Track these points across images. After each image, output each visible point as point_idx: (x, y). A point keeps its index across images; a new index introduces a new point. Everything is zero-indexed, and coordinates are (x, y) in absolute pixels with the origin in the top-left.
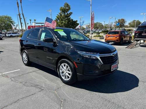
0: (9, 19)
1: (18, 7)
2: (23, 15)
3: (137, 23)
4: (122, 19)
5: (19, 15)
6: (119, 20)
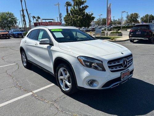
0: (11, 15)
1: (21, 2)
2: (27, 10)
3: (150, 17)
4: (135, 14)
5: (23, 11)
6: (131, 15)
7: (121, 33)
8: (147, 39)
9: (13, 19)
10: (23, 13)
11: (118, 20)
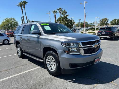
0: (13, 20)
2: (26, 17)
5: (23, 17)
6: (102, 19)
7: (95, 33)
8: (110, 37)
9: (15, 22)
10: (24, 19)
11: (93, 23)
